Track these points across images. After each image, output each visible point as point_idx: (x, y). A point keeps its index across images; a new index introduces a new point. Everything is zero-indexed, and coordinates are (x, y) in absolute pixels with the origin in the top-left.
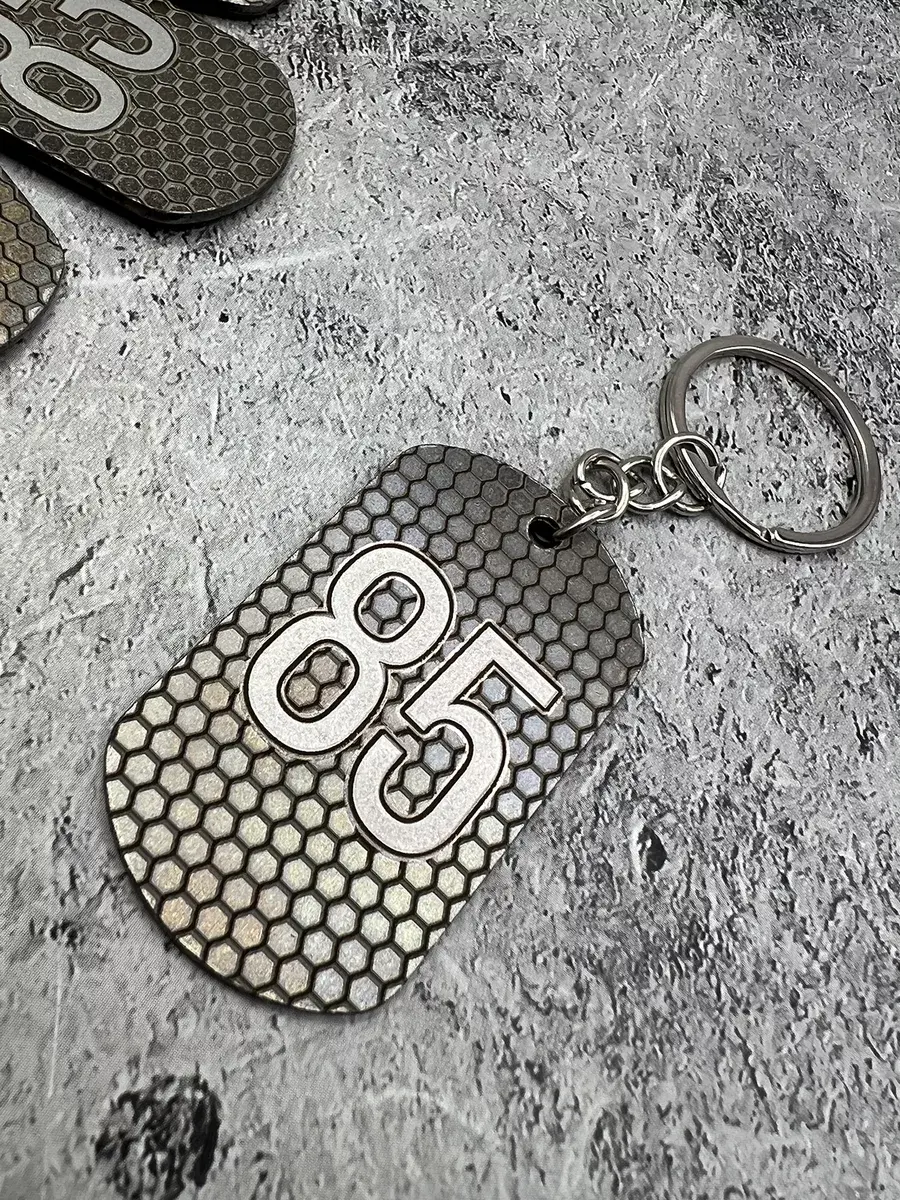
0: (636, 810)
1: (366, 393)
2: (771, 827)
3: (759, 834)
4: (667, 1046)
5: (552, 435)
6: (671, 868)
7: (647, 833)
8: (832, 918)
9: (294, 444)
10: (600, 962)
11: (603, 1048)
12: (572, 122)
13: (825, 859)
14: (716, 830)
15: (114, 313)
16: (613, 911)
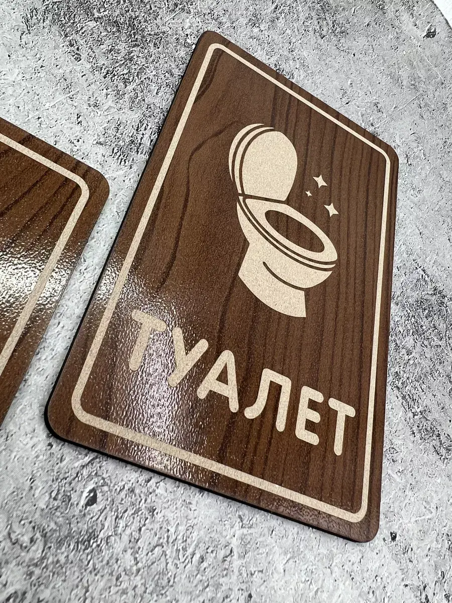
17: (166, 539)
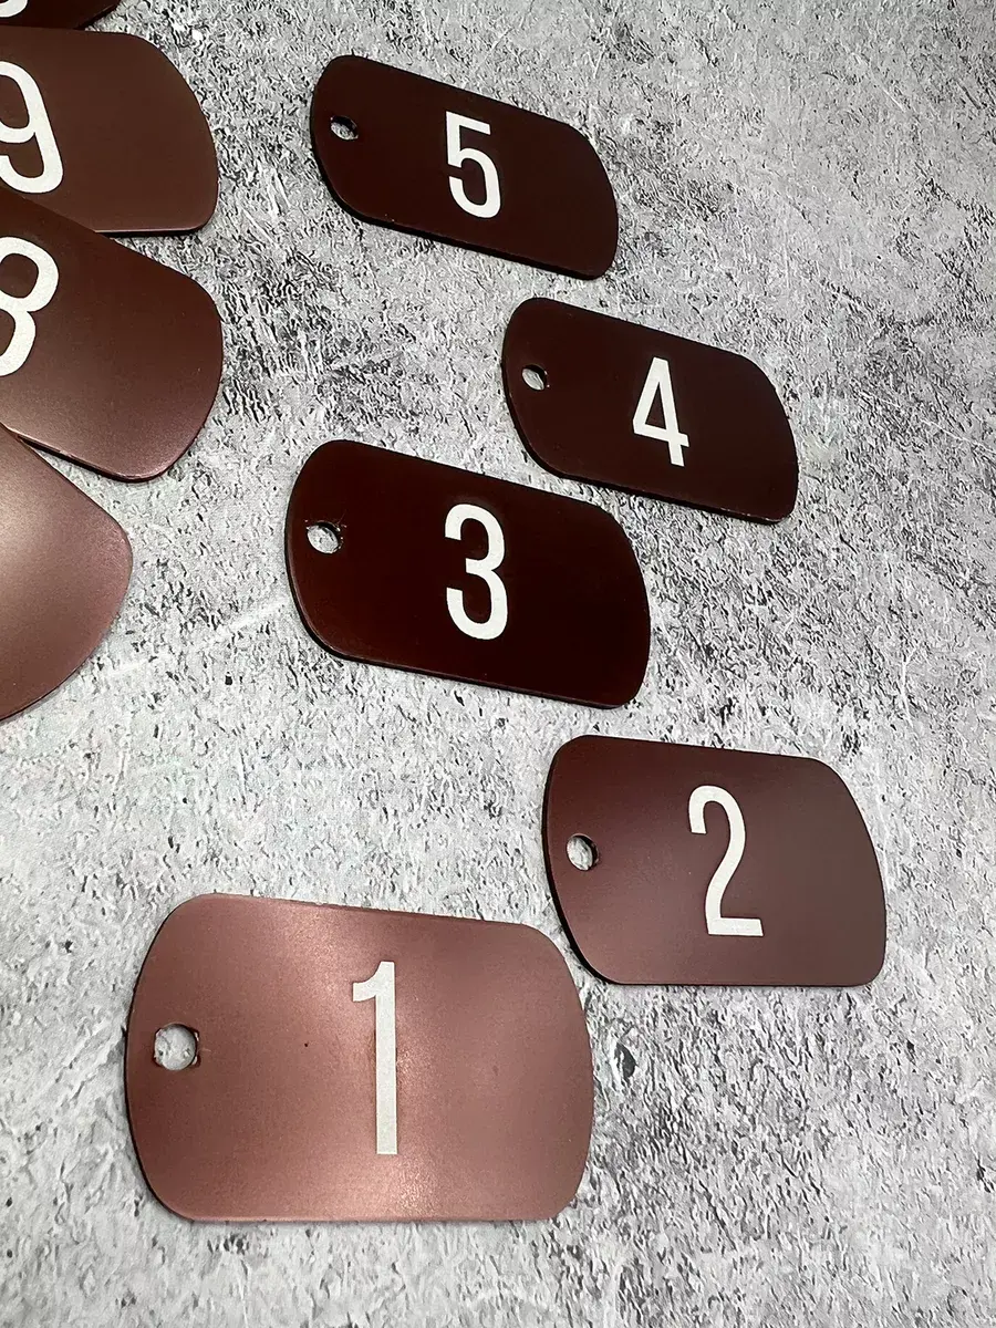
0: (609, 1032)
1: (353, 725)
2: (702, 1020)
3: (695, 1028)
4: (657, 1208)
5: (500, 726)
6: (640, 1072)
7: (620, 1048)
8: (751, 1080)
9: (309, 787)
10: (604, 1158)
11: (616, 1222)
12: (467, 406)
13: (741, 1036)
14: (666, 1032)
15: (141, 699)
16: (606, 1115)
17: (758, 1047)
